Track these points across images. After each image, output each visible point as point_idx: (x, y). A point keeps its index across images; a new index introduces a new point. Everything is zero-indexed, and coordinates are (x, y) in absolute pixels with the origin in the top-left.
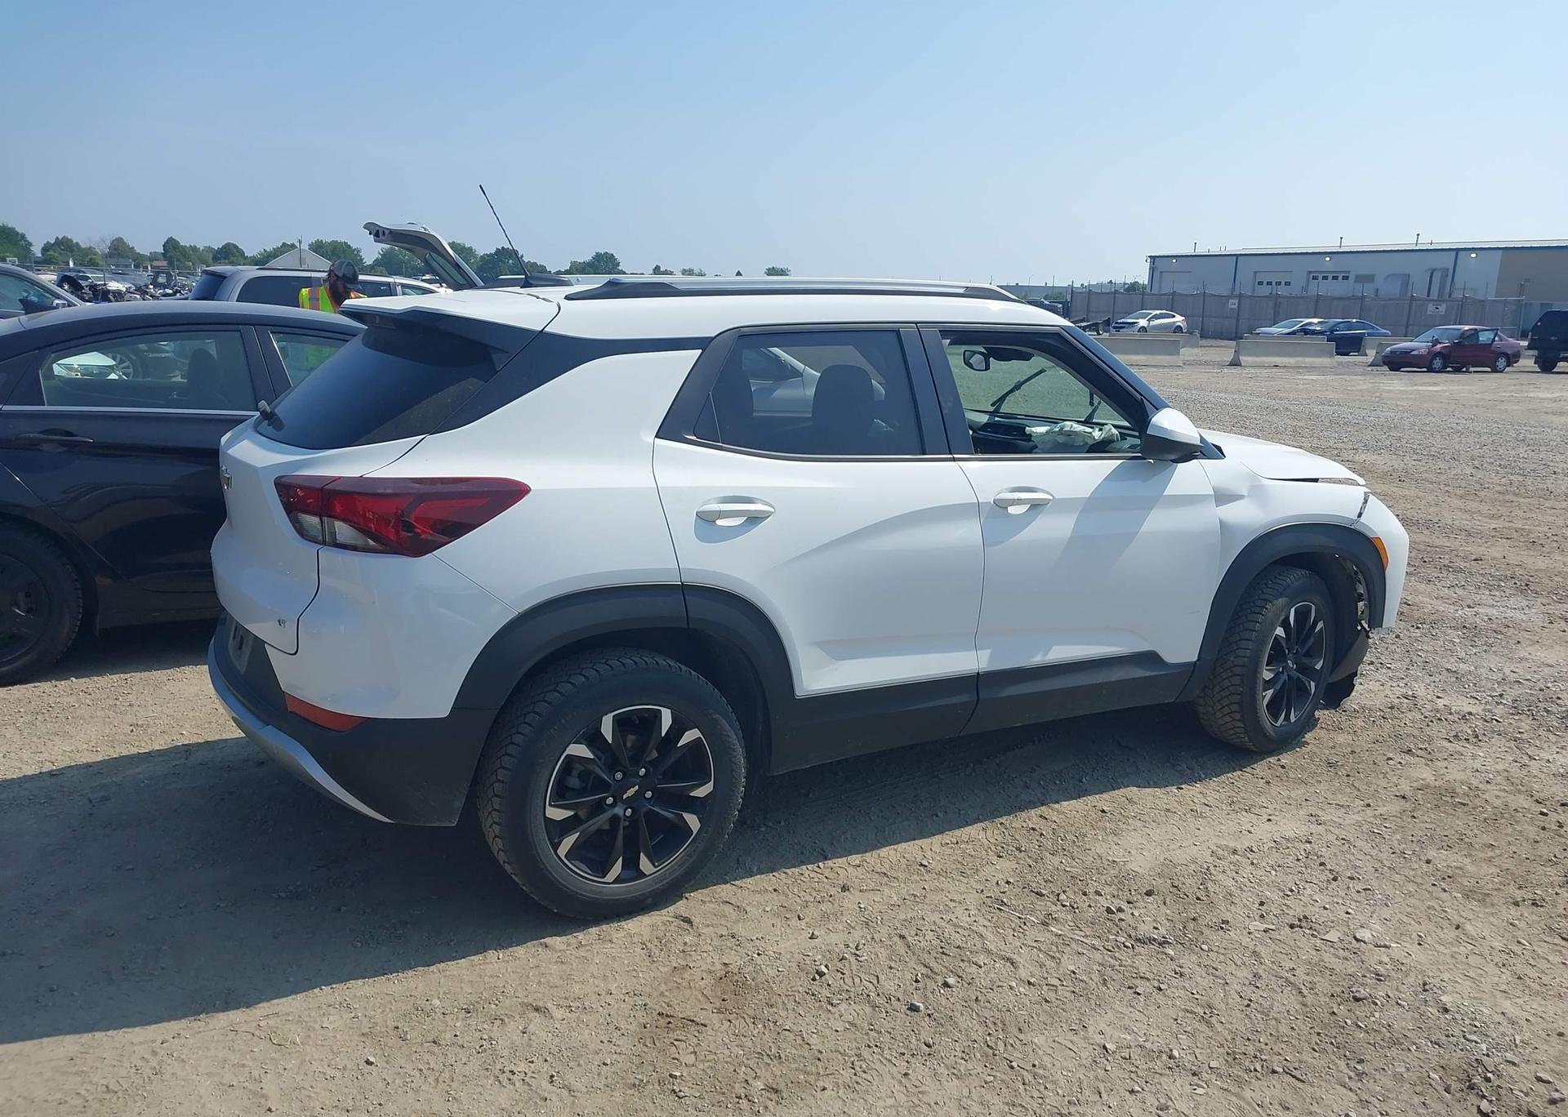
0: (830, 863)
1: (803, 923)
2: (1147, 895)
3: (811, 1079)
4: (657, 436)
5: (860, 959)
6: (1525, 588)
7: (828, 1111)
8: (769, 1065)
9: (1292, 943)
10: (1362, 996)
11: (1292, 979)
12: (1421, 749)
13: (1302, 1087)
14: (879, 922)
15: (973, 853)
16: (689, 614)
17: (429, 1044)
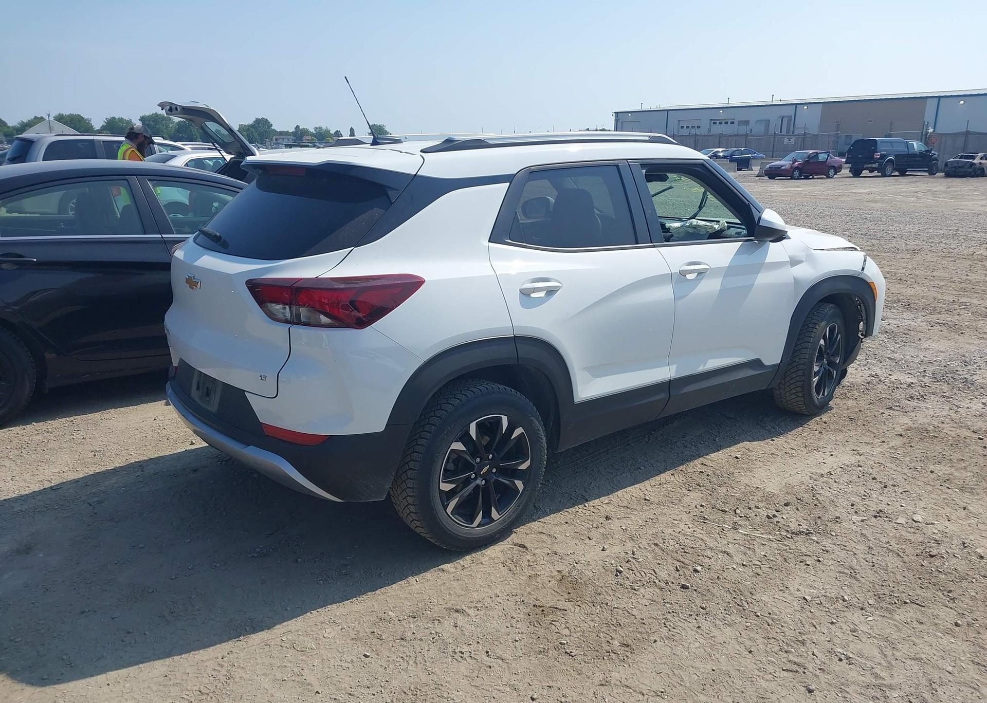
0: (591, 503)
1: (593, 541)
2: (786, 506)
3: (645, 636)
4: (489, 241)
5: (639, 560)
6: (908, 307)
7: (664, 654)
8: (616, 630)
9: (881, 527)
10: (934, 554)
11: (890, 548)
12: (896, 406)
13: (924, 610)
14: (639, 537)
15: (672, 490)
16: (519, 354)
17: (399, 641)
